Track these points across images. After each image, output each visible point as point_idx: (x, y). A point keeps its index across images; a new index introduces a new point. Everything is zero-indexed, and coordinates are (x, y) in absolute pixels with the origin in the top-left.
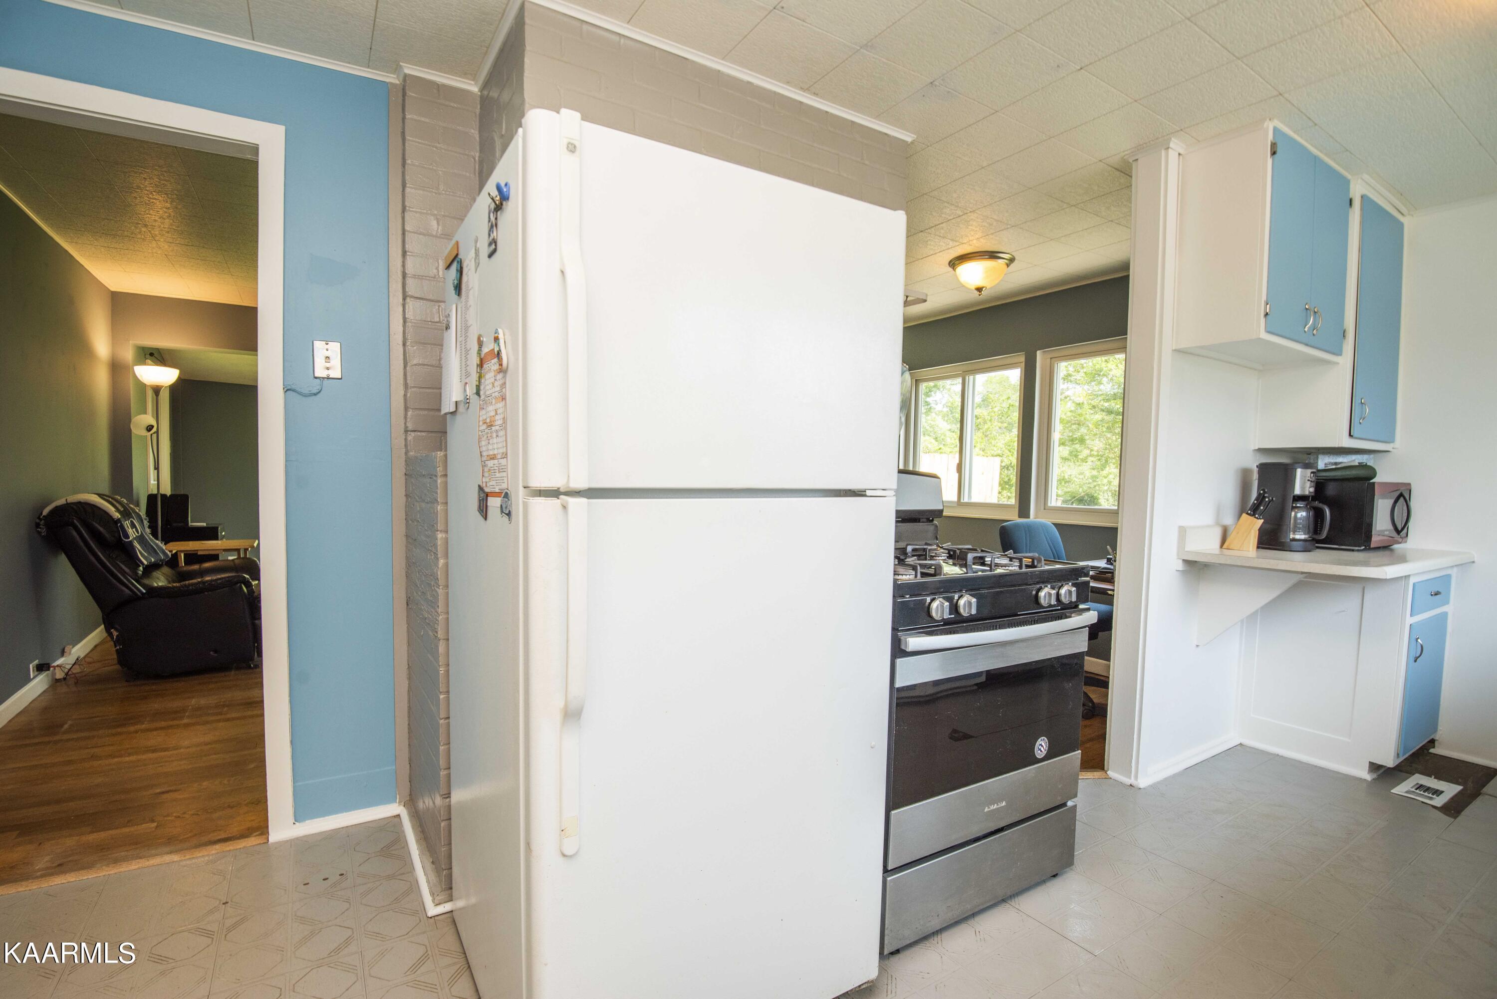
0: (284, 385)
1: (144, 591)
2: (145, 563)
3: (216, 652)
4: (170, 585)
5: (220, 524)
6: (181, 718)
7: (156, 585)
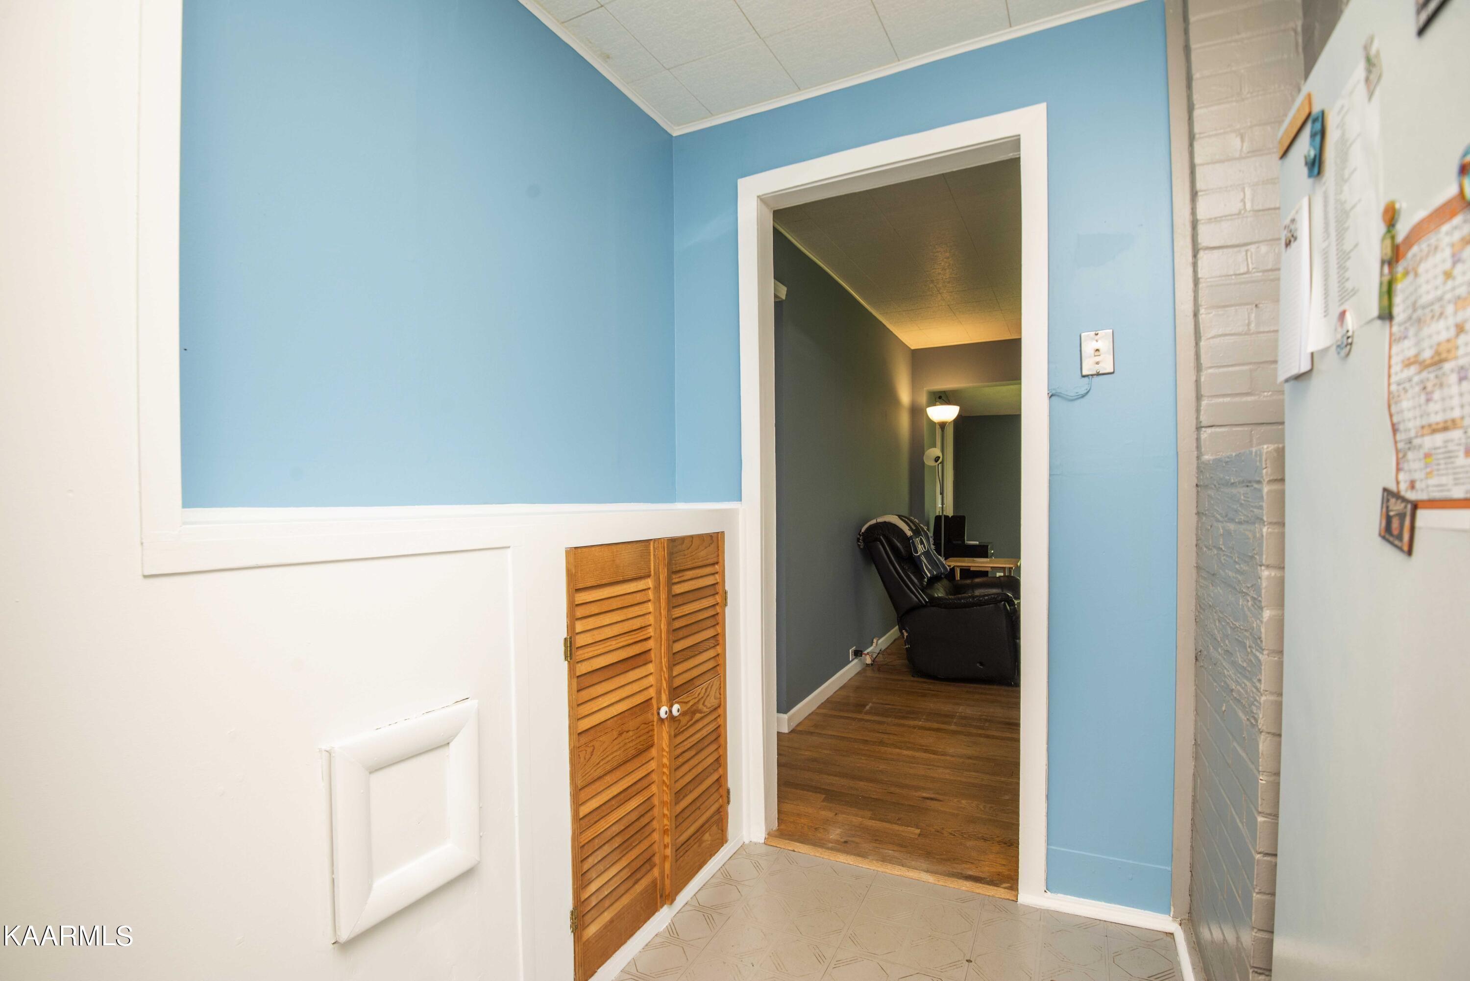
0: (1048, 390)
1: (927, 600)
2: (929, 575)
3: (981, 664)
4: (947, 597)
5: (989, 543)
6: (949, 723)
7: (936, 596)
